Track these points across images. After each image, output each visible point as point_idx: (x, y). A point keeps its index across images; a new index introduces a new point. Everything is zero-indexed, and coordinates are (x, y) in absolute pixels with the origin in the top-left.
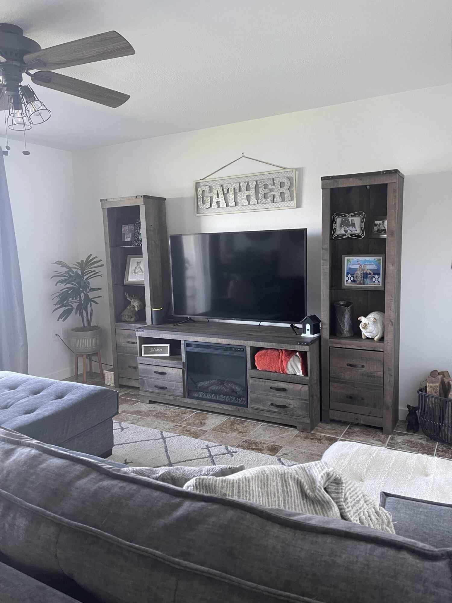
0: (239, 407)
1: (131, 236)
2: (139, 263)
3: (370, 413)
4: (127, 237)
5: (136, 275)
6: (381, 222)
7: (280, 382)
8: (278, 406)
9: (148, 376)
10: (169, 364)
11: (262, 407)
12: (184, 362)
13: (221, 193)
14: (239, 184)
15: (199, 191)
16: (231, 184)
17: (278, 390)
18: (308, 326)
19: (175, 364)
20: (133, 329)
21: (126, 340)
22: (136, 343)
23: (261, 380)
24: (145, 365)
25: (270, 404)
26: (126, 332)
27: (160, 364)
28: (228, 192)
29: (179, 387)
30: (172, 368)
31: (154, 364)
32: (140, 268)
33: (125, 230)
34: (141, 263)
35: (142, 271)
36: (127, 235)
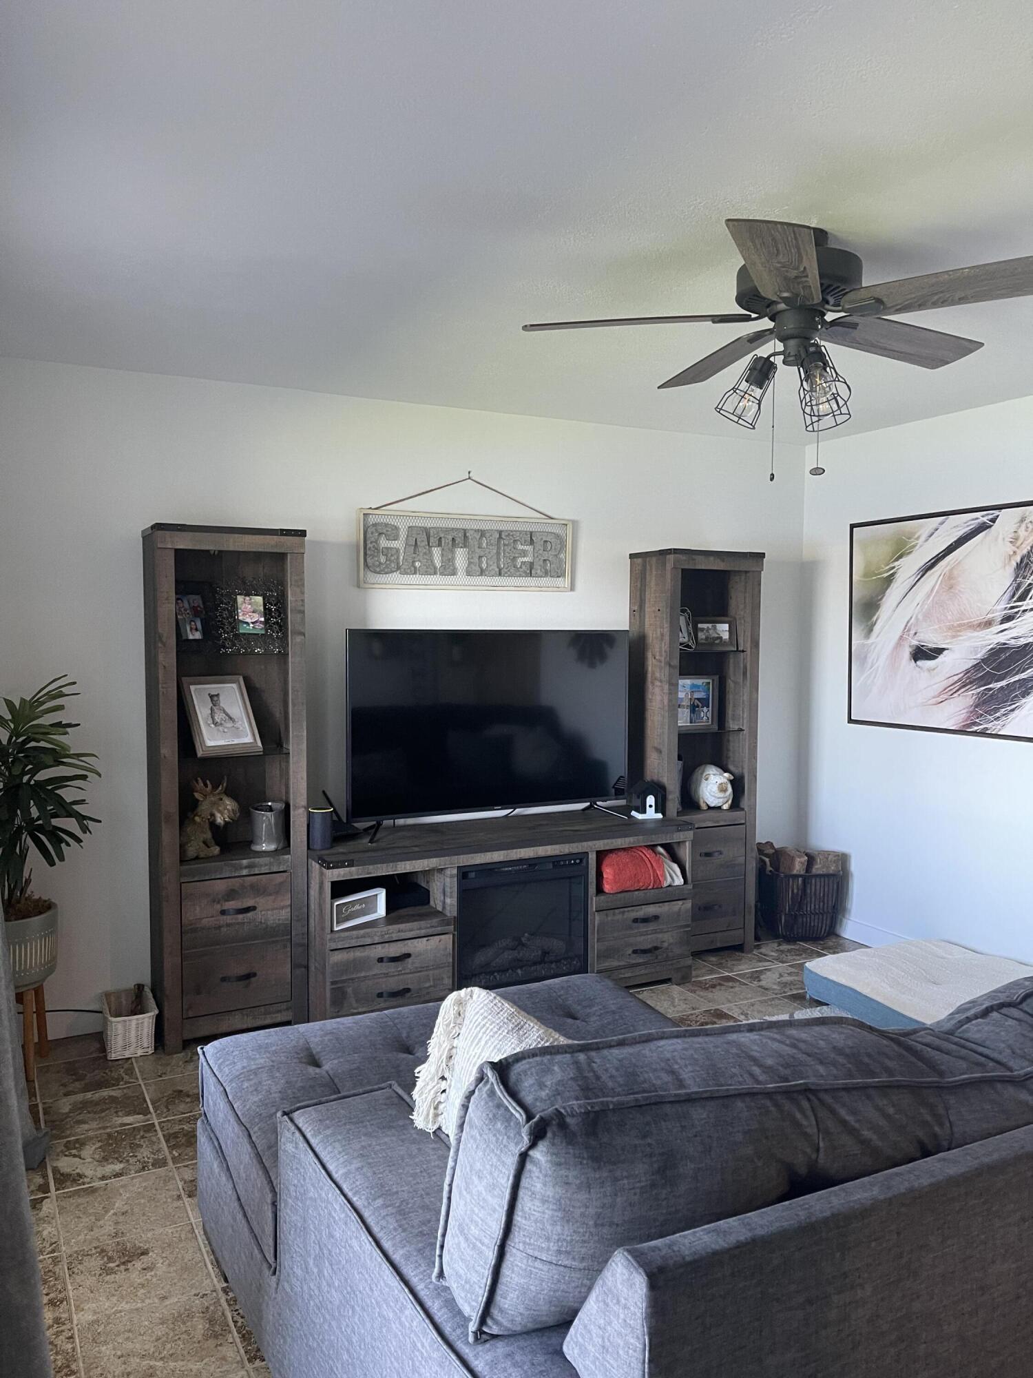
1: (199, 626)
2: (215, 698)
3: (726, 928)
4: (191, 629)
5: (221, 728)
6: (710, 625)
7: (648, 906)
8: (644, 952)
9: (358, 975)
10: (420, 929)
11: (615, 963)
12: (455, 917)
13: (423, 544)
14: (465, 531)
15: (372, 533)
16: (447, 530)
17: (645, 920)
18: (651, 800)
19: (435, 927)
20: (245, 872)
21: (218, 907)
22: (254, 908)
23: (617, 911)
24: (352, 949)
25: (630, 951)
26: (220, 886)
27: (395, 937)
28: (440, 545)
29: (443, 978)
30: (427, 939)
31: (377, 940)
32: (224, 712)
33: (182, 610)
34: (221, 698)
35: (231, 718)
36: (190, 624)
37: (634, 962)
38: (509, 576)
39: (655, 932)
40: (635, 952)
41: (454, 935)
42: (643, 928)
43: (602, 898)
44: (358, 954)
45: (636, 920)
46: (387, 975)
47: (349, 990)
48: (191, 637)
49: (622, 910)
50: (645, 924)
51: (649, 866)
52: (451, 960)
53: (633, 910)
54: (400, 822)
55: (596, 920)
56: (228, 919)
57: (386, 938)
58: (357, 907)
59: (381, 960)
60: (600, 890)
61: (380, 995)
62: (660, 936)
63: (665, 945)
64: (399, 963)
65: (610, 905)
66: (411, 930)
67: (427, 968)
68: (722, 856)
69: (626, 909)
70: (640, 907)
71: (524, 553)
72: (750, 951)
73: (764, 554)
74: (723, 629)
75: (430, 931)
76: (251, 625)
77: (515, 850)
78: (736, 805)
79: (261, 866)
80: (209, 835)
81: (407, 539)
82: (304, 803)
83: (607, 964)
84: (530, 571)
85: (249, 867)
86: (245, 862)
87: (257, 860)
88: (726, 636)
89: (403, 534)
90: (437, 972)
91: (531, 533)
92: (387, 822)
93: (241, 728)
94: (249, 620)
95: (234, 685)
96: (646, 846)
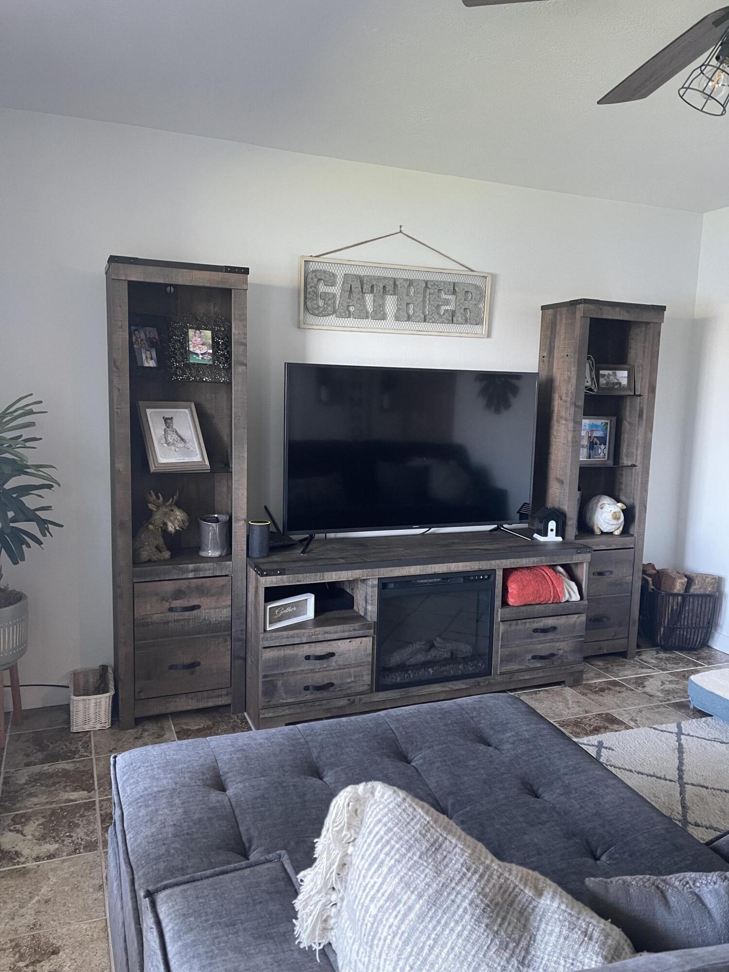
0: (478, 679)
1: (154, 355)
2: (169, 421)
3: (614, 636)
4: (147, 358)
5: (173, 448)
6: (611, 372)
7: (548, 618)
8: (542, 658)
9: (287, 671)
10: (344, 631)
11: (516, 667)
12: (375, 622)
13: (357, 290)
14: (395, 280)
15: (312, 279)
16: (379, 279)
17: (544, 631)
18: (552, 525)
19: (358, 630)
20: (191, 575)
21: (167, 605)
22: (199, 607)
23: (519, 622)
24: (282, 648)
25: (530, 658)
26: (168, 587)
27: (321, 638)
28: (372, 292)
29: (363, 676)
30: (349, 640)
31: (304, 640)
32: (177, 433)
33: (139, 340)
34: (174, 421)
35: (182, 439)
36: (146, 353)
37: (533, 666)
38: (433, 322)
39: (552, 641)
40: (534, 657)
41: (373, 638)
42: (542, 637)
43: (507, 610)
44: (288, 652)
45: (536, 631)
46: (312, 671)
47: (280, 683)
48: (146, 365)
49: (524, 621)
50: (543, 634)
51: (550, 583)
52: (371, 660)
53: (534, 622)
54: (331, 535)
55: (500, 629)
56: (175, 615)
57: (314, 638)
58: (289, 610)
59: (308, 658)
61: (307, 688)
62: (558, 644)
63: (561, 652)
64: (325, 661)
65: (514, 616)
66: (336, 632)
67: (349, 666)
68: (612, 576)
69: (528, 620)
70: (540, 619)
71: (447, 302)
72: (633, 658)
73: (665, 307)
74: (622, 376)
75: (353, 634)
76: (201, 356)
77: (430, 566)
78: (626, 531)
79: (205, 570)
80: (161, 541)
81: (342, 285)
82: (245, 516)
83: (508, 668)
84: (452, 318)
85: (195, 570)
86: (191, 566)
87: (202, 565)
88: (624, 382)
89: (339, 281)
90: (358, 669)
91: (454, 284)
92: (319, 536)
93: (192, 449)
94: (198, 352)
95: (187, 411)
96: (548, 566)
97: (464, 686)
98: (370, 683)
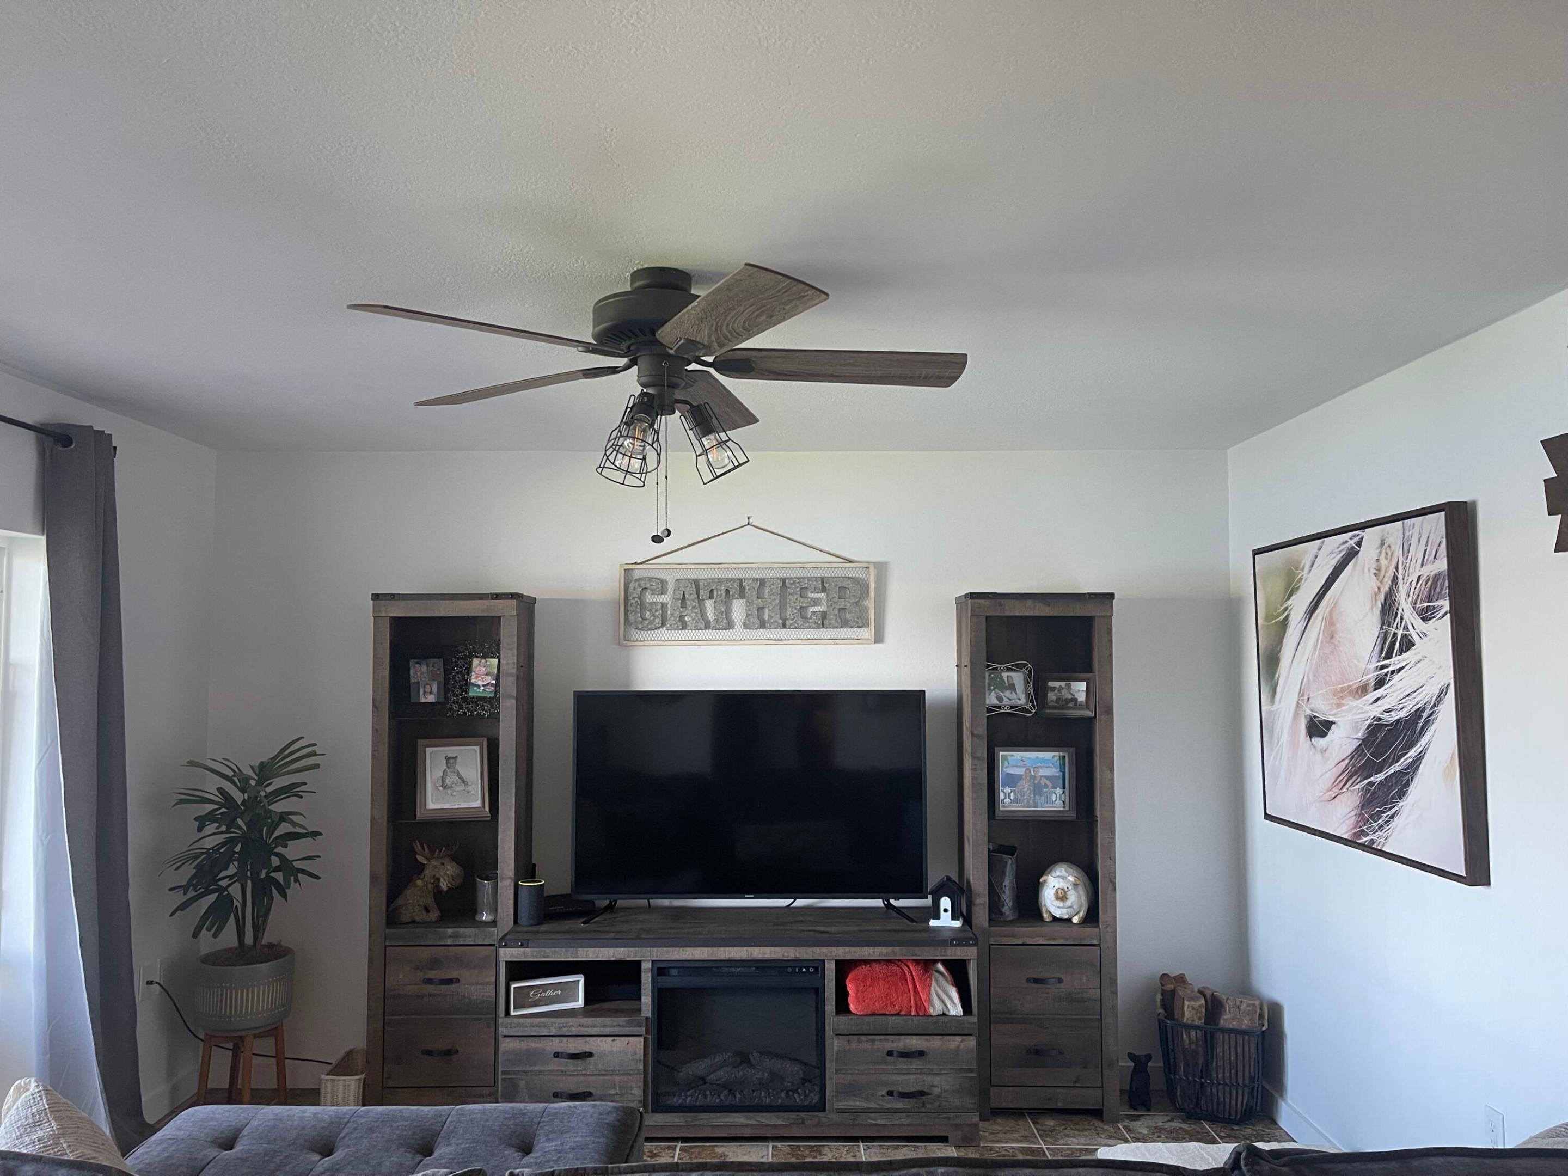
0: (802, 1114)
1: (435, 688)
2: (452, 761)
3: (1075, 1082)
4: (425, 692)
5: (449, 792)
6: (1063, 684)
7: (909, 1037)
8: (904, 1095)
9: (531, 1068)
10: (604, 1026)
11: (860, 1104)
12: (647, 1018)
13: (692, 597)
14: (741, 581)
15: (634, 589)
16: (720, 581)
17: (905, 1055)
18: (945, 902)
19: (623, 1026)
20: (449, 942)
21: (421, 975)
22: (458, 981)
23: (863, 1038)
24: (525, 1038)
25: (884, 1093)
26: (425, 954)
27: (574, 1031)
28: (711, 597)
29: (631, 1088)
30: (612, 1038)
31: (554, 1032)
32: (458, 774)
33: (419, 674)
34: (458, 760)
35: (464, 781)
36: (425, 687)
37: (889, 1106)
38: (796, 628)
39: (920, 1071)
40: (890, 1093)
41: (645, 1040)
42: (902, 1064)
43: (843, 1018)
44: (533, 1044)
45: (890, 1053)
46: (564, 1073)
47: (522, 1084)
48: (423, 700)
49: (870, 1037)
50: (905, 1060)
51: (911, 986)
52: (642, 1067)
53: (887, 1040)
55: (834, 1045)
56: (430, 989)
57: (565, 1031)
58: (550, 993)
59: (557, 1055)
60: (842, 1007)
61: (556, 1095)
62: (929, 1078)
63: (936, 1091)
64: (580, 1062)
65: (853, 1029)
66: (594, 1026)
67: (613, 1073)
68: (1062, 985)
69: (877, 1037)
70: (897, 1037)
71: (816, 602)
72: (1114, 1121)
73: (1113, 594)
74: (1079, 688)
75: (617, 1030)
76: (482, 688)
77: (722, 949)
79: (466, 936)
80: (430, 901)
81: (674, 593)
82: (512, 874)
83: (848, 1103)
84: (823, 621)
85: (455, 936)
86: (450, 931)
87: (462, 930)
88: (1082, 698)
89: (671, 587)
90: (625, 1078)
91: (823, 579)
93: (473, 792)
94: (480, 683)
95: (477, 748)
96: (915, 961)
97: (780, 1122)
98: (641, 1099)
